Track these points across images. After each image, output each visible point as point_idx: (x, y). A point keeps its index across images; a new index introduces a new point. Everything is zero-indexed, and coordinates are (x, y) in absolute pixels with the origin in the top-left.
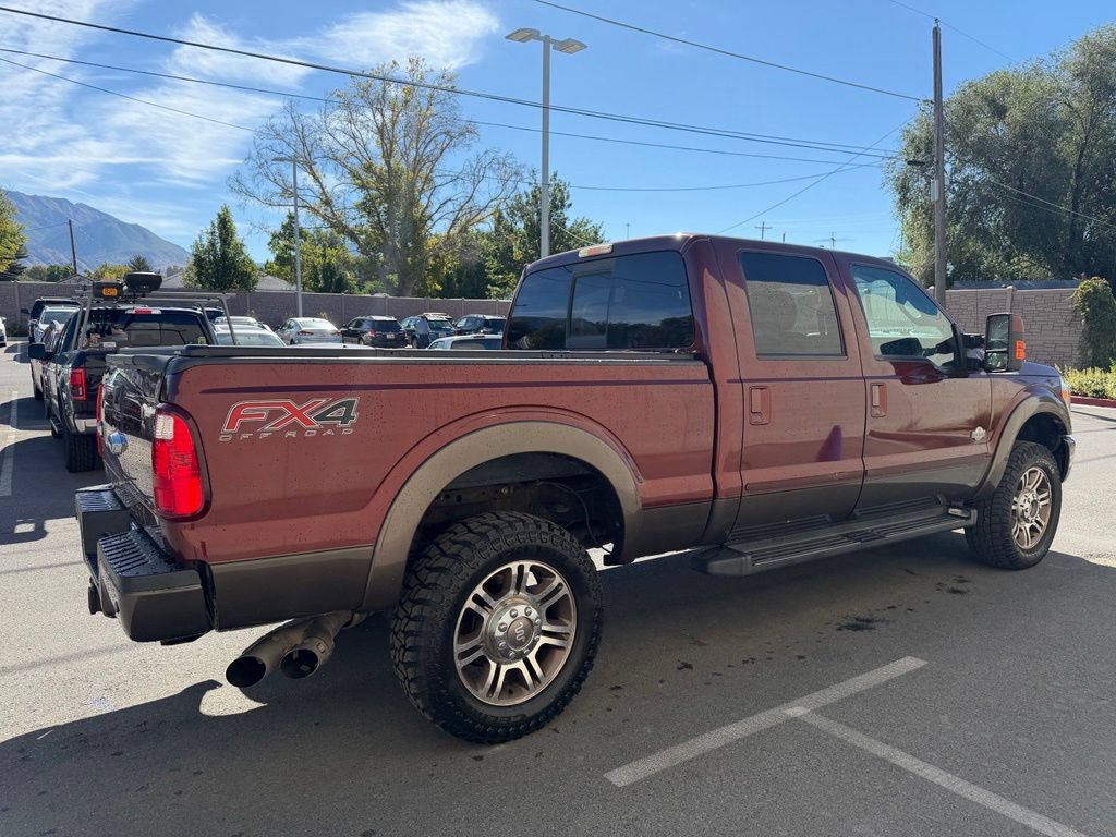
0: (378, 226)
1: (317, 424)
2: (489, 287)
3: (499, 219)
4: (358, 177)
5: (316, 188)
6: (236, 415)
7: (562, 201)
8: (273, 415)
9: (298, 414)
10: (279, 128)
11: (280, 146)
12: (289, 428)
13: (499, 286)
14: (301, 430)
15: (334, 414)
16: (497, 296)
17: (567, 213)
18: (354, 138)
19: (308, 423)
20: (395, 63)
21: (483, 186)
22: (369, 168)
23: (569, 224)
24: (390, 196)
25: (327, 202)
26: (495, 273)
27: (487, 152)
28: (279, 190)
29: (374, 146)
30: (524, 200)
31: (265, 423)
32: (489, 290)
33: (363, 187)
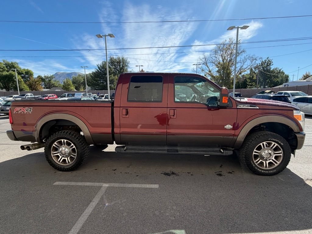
0: (220, 75)
1: (26, 112)
2: (247, 86)
3: (251, 70)
4: (217, 66)
5: (208, 69)
6: (16, 110)
7: (270, 64)
8: (20, 110)
9: (23, 110)
10: (201, 58)
11: (201, 61)
12: (22, 112)
13: (250, 86)
14: (24, 112)
15: (28, 110)
16: (249, 88)
17: (271, 67)
18: (216, 58)
19: (25, 111)
20: (226, 40)
21: (246, 63)
22: (219, 63)
23: (271, 69)
24: (224, 68)
25: (210, 71)
26: (249, 83)
27: (247, 55)
28: (201, 70)
29: (221, 59)
30: (259, 65)
31: (19, 111)
32: (247, 87)
33: (218, 67)
